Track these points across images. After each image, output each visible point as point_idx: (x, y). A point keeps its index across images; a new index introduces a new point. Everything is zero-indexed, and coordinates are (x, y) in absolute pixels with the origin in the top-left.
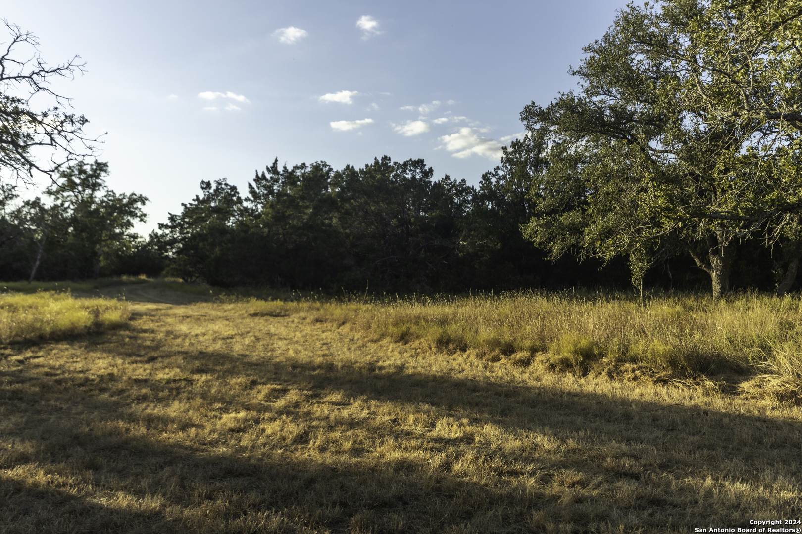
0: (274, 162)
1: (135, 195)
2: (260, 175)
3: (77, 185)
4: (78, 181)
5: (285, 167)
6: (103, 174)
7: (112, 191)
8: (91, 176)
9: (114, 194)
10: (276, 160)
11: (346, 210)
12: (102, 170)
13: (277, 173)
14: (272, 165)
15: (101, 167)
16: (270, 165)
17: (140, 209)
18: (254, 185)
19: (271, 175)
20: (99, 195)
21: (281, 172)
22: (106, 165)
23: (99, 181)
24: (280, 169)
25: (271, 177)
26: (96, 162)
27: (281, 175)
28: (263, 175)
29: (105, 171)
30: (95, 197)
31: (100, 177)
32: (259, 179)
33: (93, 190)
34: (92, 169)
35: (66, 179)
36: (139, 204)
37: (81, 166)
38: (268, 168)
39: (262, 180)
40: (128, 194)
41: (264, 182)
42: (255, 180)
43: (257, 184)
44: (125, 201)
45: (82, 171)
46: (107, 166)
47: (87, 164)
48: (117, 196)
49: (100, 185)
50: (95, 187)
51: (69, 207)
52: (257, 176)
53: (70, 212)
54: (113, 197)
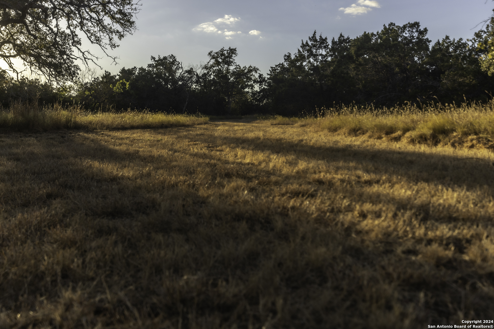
0: (313, 33)
1: (252, 67)
2: (305, 43)
3: (221, 63)
4: (220, 60)
5: (321, 37)
6: (234, 55)
7: (239, 65)
8: (227, 57)
9: (240, 67)
10: (315, 32)
11: (360, 62)
12: (233, 53)
13: (315, 40)
14: (312, 36)
15: (233, 51)
16: (311, 36)
17: (254, 75)
18: (301, 50)
19: (312, 42)
20: (232, 68)
21: (318, 40)
22: (235, 50)
23: (232, 60)
24: (318, 38)
25: (312, 44)
26: (230, 48)
27: (319, 42)
28: (307, 43)
29: (235, 54)
30: (230, 69)
31: (232, 58)
32: (304, 46)
33: (229, 65)
34: (227, 53)
35: (214, 60)
36: (254, 73)
37: (222, 52)
38: (310, 38)
39: (306, 46)
40: (247, 67)
41: (308, 48)
42: (301, 47)
43: (302, 49)
44: (246, 71)
45: (222, 55)
46: (236, 50)
47: (226, 50)
48: (242, 68)
49: (232, 62)
50: (229, 63)
51: (211, 74)
52: (303, 43)
53: (212, 77)
54: (239, 69)
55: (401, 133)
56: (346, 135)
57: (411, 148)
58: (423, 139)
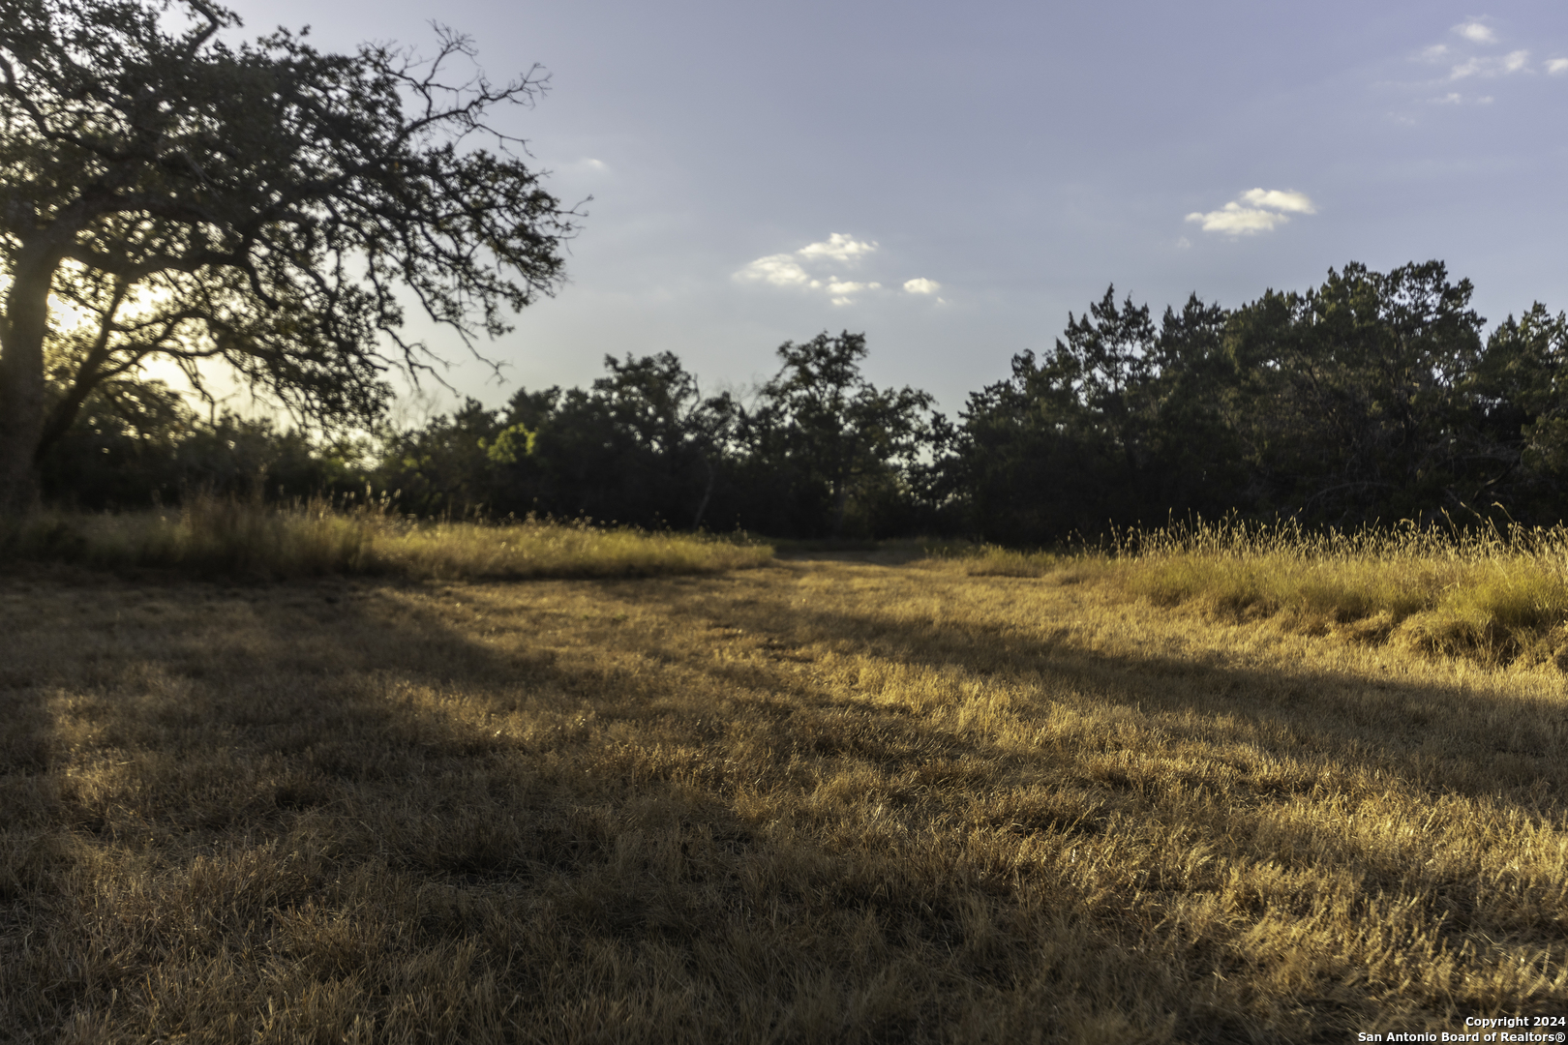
0: (1105, 293)
1: (911, 392)
2: (1078, 322)
3: (815, 377)
4: (815, 370)
5: (1128, 304)
6: (856, 355)
7: (871, 386)
8: (836, 360)
9: (873, 389)
10: (1111, 291)
11: (1253, 382)
12: (853, 348)
13: (1112, 315)
14: (1102, 300)
15: (853, 343)
16: (1099, 300)
17: (918, 417)
18: (1066, 342)
19: (1101, 321)
20: (850, 394)
21: (1121, 314)
22: (861, 339)
23: (848, 369)
24: (1119, 308)
25: (1100, 326)
26: (844, 335)
27: (1121, 319)
28: (1085, 321)
29: (860, 350)
30: (842, 398)
31: (851, 362)
32: (1074, 331)
33: (840, 385)
34: (837, 348)
35: (796, 368)
36: (917, 409)
37: (821, 344)
38: (1093, 308)
39: (1081, 331)
40: (898, 390)
41: (1086, 337)
42: (1067, 333)
43: (1071, 339)
44: (893, 403)
45: (822, 353)
46: (863, 341)
47: (831, 340)
48: (880, 393)
49: (851, 375)
50: (841, 379)
51: (785, 412)
52: (1072, 323)
53: (788, 420)
54: (873, 395)
55: (1390, 617)
56: (1209, 616)
57: (1421, 670)
58: (1460, 640)
